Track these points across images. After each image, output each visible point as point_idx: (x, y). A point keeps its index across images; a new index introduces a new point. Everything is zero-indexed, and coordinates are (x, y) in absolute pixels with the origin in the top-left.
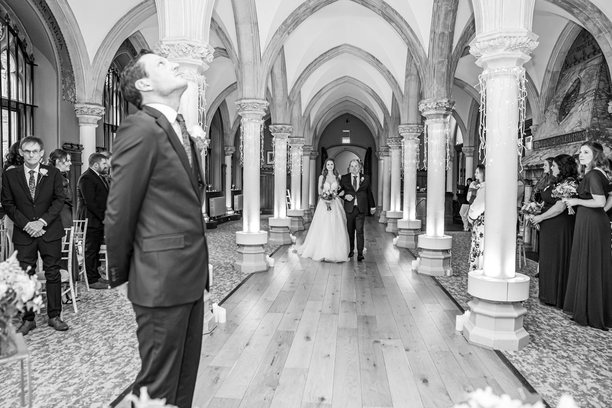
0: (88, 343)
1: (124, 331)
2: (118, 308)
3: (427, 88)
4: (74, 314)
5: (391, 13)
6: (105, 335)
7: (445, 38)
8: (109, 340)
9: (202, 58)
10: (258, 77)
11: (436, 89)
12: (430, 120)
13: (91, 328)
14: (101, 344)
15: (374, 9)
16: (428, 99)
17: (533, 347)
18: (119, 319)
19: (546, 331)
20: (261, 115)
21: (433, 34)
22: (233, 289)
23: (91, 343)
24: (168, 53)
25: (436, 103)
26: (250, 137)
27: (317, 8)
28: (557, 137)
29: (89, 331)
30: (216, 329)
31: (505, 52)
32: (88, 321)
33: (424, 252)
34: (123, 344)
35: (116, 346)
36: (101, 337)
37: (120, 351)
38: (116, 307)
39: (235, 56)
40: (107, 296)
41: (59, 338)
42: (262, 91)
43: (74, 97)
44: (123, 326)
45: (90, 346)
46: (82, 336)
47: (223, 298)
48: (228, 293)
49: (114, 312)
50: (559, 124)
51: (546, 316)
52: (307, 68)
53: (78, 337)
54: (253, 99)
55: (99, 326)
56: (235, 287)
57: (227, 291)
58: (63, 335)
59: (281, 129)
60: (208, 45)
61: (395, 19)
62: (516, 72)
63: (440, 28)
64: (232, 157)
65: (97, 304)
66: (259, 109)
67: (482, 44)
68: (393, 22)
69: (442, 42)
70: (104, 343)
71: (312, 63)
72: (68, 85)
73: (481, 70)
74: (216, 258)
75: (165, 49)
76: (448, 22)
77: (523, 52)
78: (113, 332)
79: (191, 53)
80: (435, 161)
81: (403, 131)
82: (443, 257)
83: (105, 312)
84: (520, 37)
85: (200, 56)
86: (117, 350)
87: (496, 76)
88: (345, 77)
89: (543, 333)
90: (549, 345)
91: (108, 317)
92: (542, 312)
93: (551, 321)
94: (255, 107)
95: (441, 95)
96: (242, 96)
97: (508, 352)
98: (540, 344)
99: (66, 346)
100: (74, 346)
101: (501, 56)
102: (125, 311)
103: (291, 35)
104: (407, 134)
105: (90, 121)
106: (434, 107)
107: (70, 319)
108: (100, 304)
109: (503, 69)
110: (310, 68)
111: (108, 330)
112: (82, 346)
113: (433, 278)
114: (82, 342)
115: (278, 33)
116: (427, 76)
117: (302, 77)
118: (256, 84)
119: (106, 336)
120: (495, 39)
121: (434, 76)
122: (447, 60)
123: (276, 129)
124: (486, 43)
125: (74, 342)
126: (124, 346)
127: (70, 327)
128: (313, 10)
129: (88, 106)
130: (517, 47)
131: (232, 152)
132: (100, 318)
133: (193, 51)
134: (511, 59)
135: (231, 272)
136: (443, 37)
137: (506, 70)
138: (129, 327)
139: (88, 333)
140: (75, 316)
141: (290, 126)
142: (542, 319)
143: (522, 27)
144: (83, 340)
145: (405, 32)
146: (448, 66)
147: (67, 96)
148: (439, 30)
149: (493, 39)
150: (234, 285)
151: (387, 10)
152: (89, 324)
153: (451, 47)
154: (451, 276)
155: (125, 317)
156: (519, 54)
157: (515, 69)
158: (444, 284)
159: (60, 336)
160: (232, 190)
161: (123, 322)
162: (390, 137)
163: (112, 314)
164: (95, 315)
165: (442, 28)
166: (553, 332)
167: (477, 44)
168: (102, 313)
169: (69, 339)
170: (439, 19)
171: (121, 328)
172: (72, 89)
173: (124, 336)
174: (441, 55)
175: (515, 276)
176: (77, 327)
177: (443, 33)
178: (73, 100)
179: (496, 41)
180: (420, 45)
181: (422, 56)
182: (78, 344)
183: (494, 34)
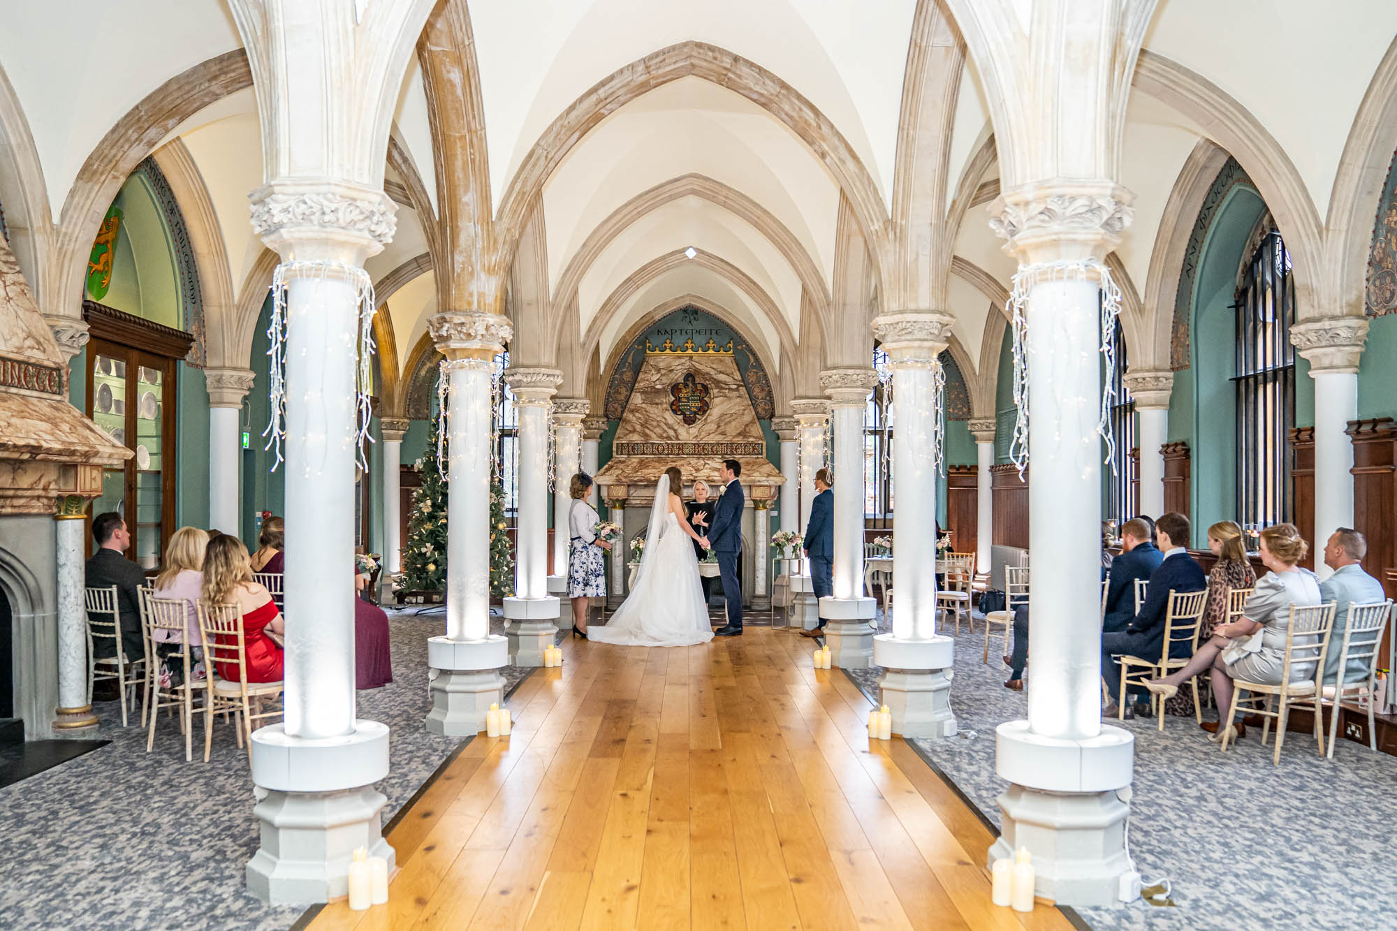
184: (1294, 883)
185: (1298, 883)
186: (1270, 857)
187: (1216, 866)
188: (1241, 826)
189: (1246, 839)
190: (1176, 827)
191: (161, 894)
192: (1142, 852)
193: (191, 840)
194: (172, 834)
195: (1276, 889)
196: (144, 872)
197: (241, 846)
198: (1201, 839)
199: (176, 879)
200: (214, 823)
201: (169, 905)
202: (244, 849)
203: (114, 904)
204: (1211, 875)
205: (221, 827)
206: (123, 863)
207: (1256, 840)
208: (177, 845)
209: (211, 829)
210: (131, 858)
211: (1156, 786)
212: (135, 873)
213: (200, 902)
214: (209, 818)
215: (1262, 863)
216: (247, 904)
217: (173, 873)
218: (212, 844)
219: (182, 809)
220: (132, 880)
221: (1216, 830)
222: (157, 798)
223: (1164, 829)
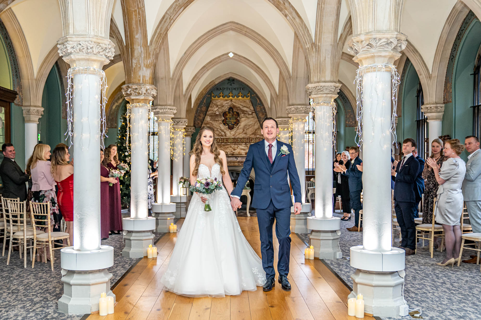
184: (476, 313)
185: (478, 313)
186: (468, 304)
187: (444, 306)
188: (459, 293)
189: (459, 298)
190: (430, 293)
191: (25, 312)
192: (413, 300)
193: (32, 294)
194: (25, 293)
195: (467, 315)
196: (17, 305)
197: (53, 296)
198: (439, 297)
199: (30, 307)
200: (41, 289)
201: (28, 315)
202: (55, 297)
203: (7, 316)
204: (441, 309)
205: (44, 290)
206: (7, 303)
207: (464, 298)
208: (27, 296)
209: (40, 291)
210: (10, 301)
211: (425, 278)
212: (13, 306)
213: (41, 314)
214: (38, 287)
215: (464, 306)
216: (59, 315)
217: (28, 305)
218: (41, 296)
219: (26, 284)
220: (12, 308)
221: (447, 294)
222: (15, 281)
223: (424, 293)
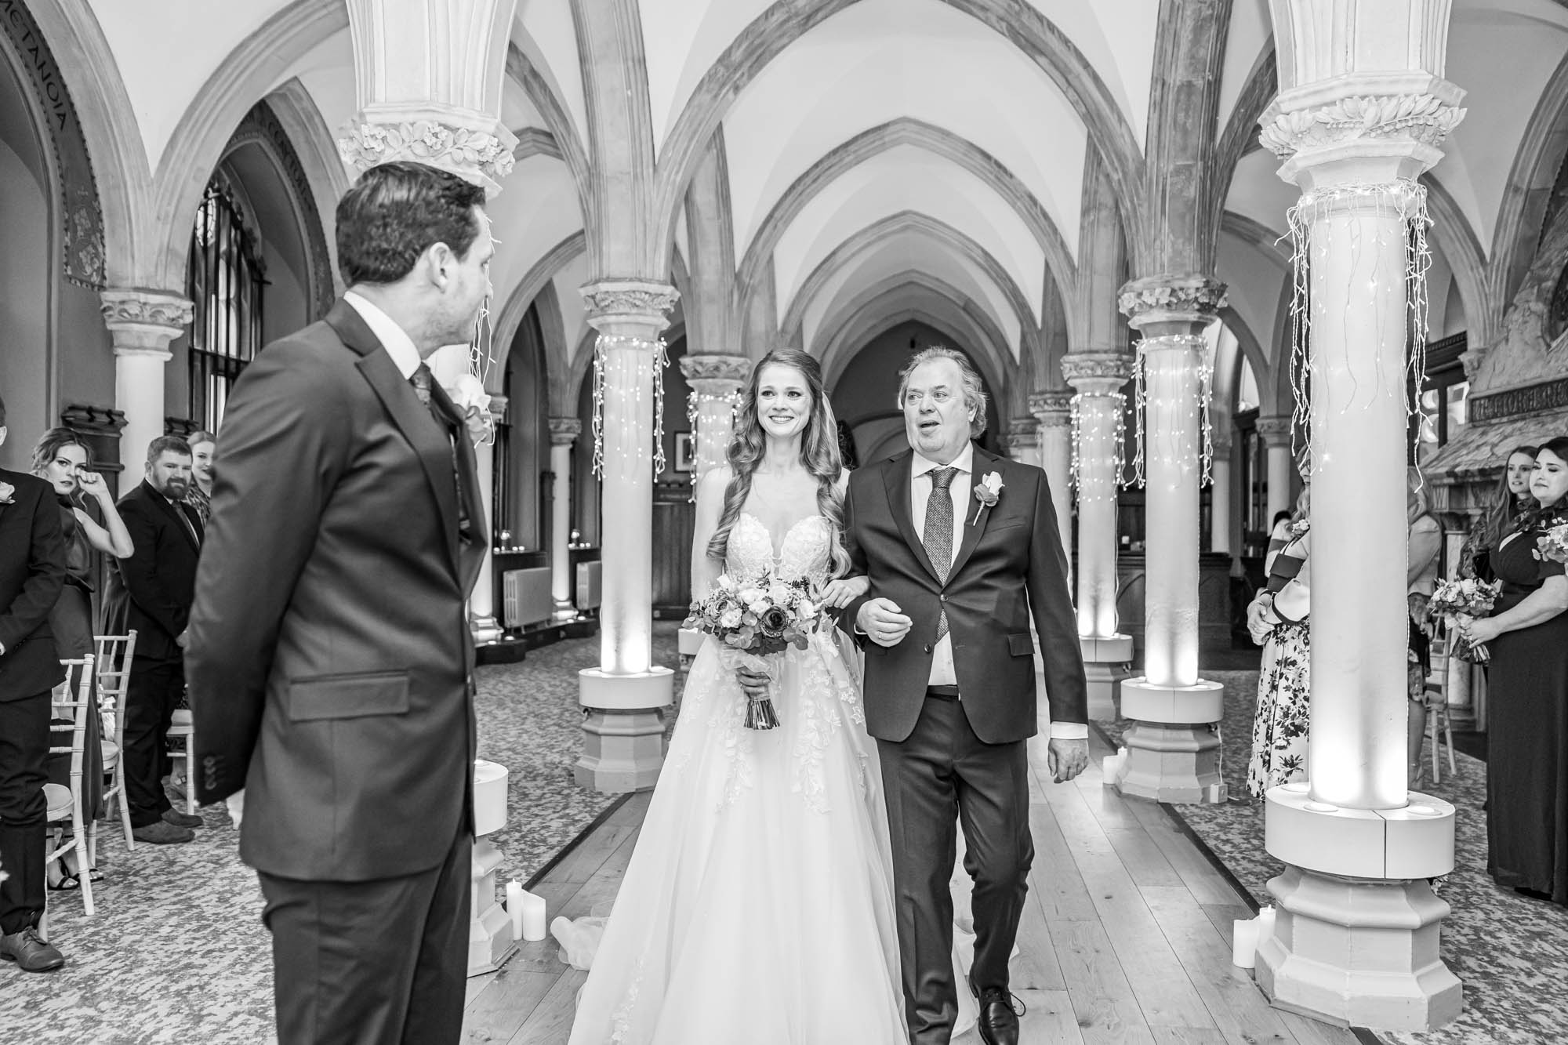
0: (124, 1006)
1: (238, 968)
2: (222, 900)
3: (1142, 248)
4: (83, 921)
5: (1036, 27)
6: (177, 982)
7: (1196, 99)
8: (190, 997)
9: (482, 164)
10: (648, 216)
11: (1169, 249)
12: (1153, 341)
13: (134, 962)
14: (163, 1007)
15: (987, 18)
16: (1146, 280)
17: (1475, 1024)
18: (224, 933)
19: (1517, 975)
20: (656, 327)
21: (1159, 87)
22: (568, 841)
23: (133, 1007)
24: (382, 147)
25: (1169, 291)
26: (622, 392)
27: (820, 15)
28: (1542, 386)
29: (130, 971)
30: (515, 958)
31: (1361, 142)
32: (126, 941)
33: (1140, 730)
34: (232, 1007)
35: (210, 1014)
36: (166, 988)
37: (222, 1027)
38: (215, 897)
39: (578, 155)
40: (188, 862)
41: (33, 993)
42: (657, 260)
43: (101, 271)
44: (235, 954)
45: (131, 1015)
46: (106, 986)
47: (539, 868)
48: (554, 853)
49: (209, 912)
50: (1549, 346)
51: (1518, 927)
52: (793, 187)
53: (92, 988)
54: (631, 280)
55: (160, 954)
56: (576, 835)
57: (552, 848)
58: (46, 984)
59: (717, 368)
60: (497, 127)
61: (1046, 44)
62: (1398, 197)
63: (1181, 70)
64: (572, 451)
65: (156, 889)
66: (649, 311)
67: (1295, 117)
68: (1042, 53)
69: (1187, 111)
70: (172, 1007)
71: (807, 174)
72: (80, 233)
73: (1295, 192)
74: (520, 749)
75: (372, 136)
76: (1202, 52)
77: (1418, 138)
78: (202, 972)
79: (449, 150)
80: (1167, 460)
81: (1074, 373)
82: (1196, 746)
83: (180, 913)
84: (1407, 96)
85: (477, 157)
86: (214, 1027)
87: (1337, 210)
88: (904, 213)
89: (1508, 979)
90: (1526, 1018)
91: (188, 927)
92: (1504, 917)
93: (1535, 944)
94: (638, 303)
95: (1183, 265)
96: (601, 271)
97: (1395, 1035)
98: (1497, 1016)
99: (54, 1017)
100: (78, 1018)
101: (1353, 153)
102: (243, 908)
103: (742, 93)
104: (1088, 380)
105: (147, 342)
106: (1164, 301)
107: (70, 934)
108: (166, 887)
109: (1359, 191)
110: (800, 189)
111: (188, 966)
112: (105, 1017)
113: (1167, 808)
114: (104, 1005)
115: (705, 88)
116: (1143, 211)
117: (777, 215)
118: (640, 236)
119: (183, 985)
120: (1334, 103)
121: (1163, 212)
122: (1200, 164)
123: (699, 369)
124: (1308, 116)
125: (79, 1006)
126: (236, 1014)
127: (70, 960)
128: (808, 21)
129: (143, 297)
130: (1398, 126)
131: (572, 436)
132: (165, 931)
133: (455, 143)
134: (1384, 160)
135: (566, 792)
136: (1189, 95)
137: (1367, 193)
138: (253, 956)
139: (124, 977)
140: (87, 926)
141: (742, 360)
142: (1506, 939)
143: (1414, 64)
144: (107, 999)
145: (1075, 83)
146: (1203, 181)
147: (80, 266)
148: (1178, 76)
149: (1326, 104)
150: (571, 828)
151: (1025, 18)
152: (130, 950)
153: (1212, 125)
154: (1221, 805)
155: (240, 925)
156: (1406, 146)
157: (1395, 191)
158: (1201, 827)
159: (36, 988)
160: (572, 546)
161: (234, 941)
162: (1037, 389)
163: (200, 917)
164: (148, 920)
165: (1186, 69)
166: (1539, 979)
167: (1281, 119)
168: (172, 914)
169: (64, 995)
170: (1176, 44)
171: (230, 957)
172: (95, 248)
173: (237, 982)
174: (1184, 149)
175: (1410, 803)
176: (90, 958)
177: (1190, 84)
178: (95, 279)
179: (1337, 108)
180: (1121, 119)
181: (1128, 151)
182: (91, 1012)
183: (1331, 89)
